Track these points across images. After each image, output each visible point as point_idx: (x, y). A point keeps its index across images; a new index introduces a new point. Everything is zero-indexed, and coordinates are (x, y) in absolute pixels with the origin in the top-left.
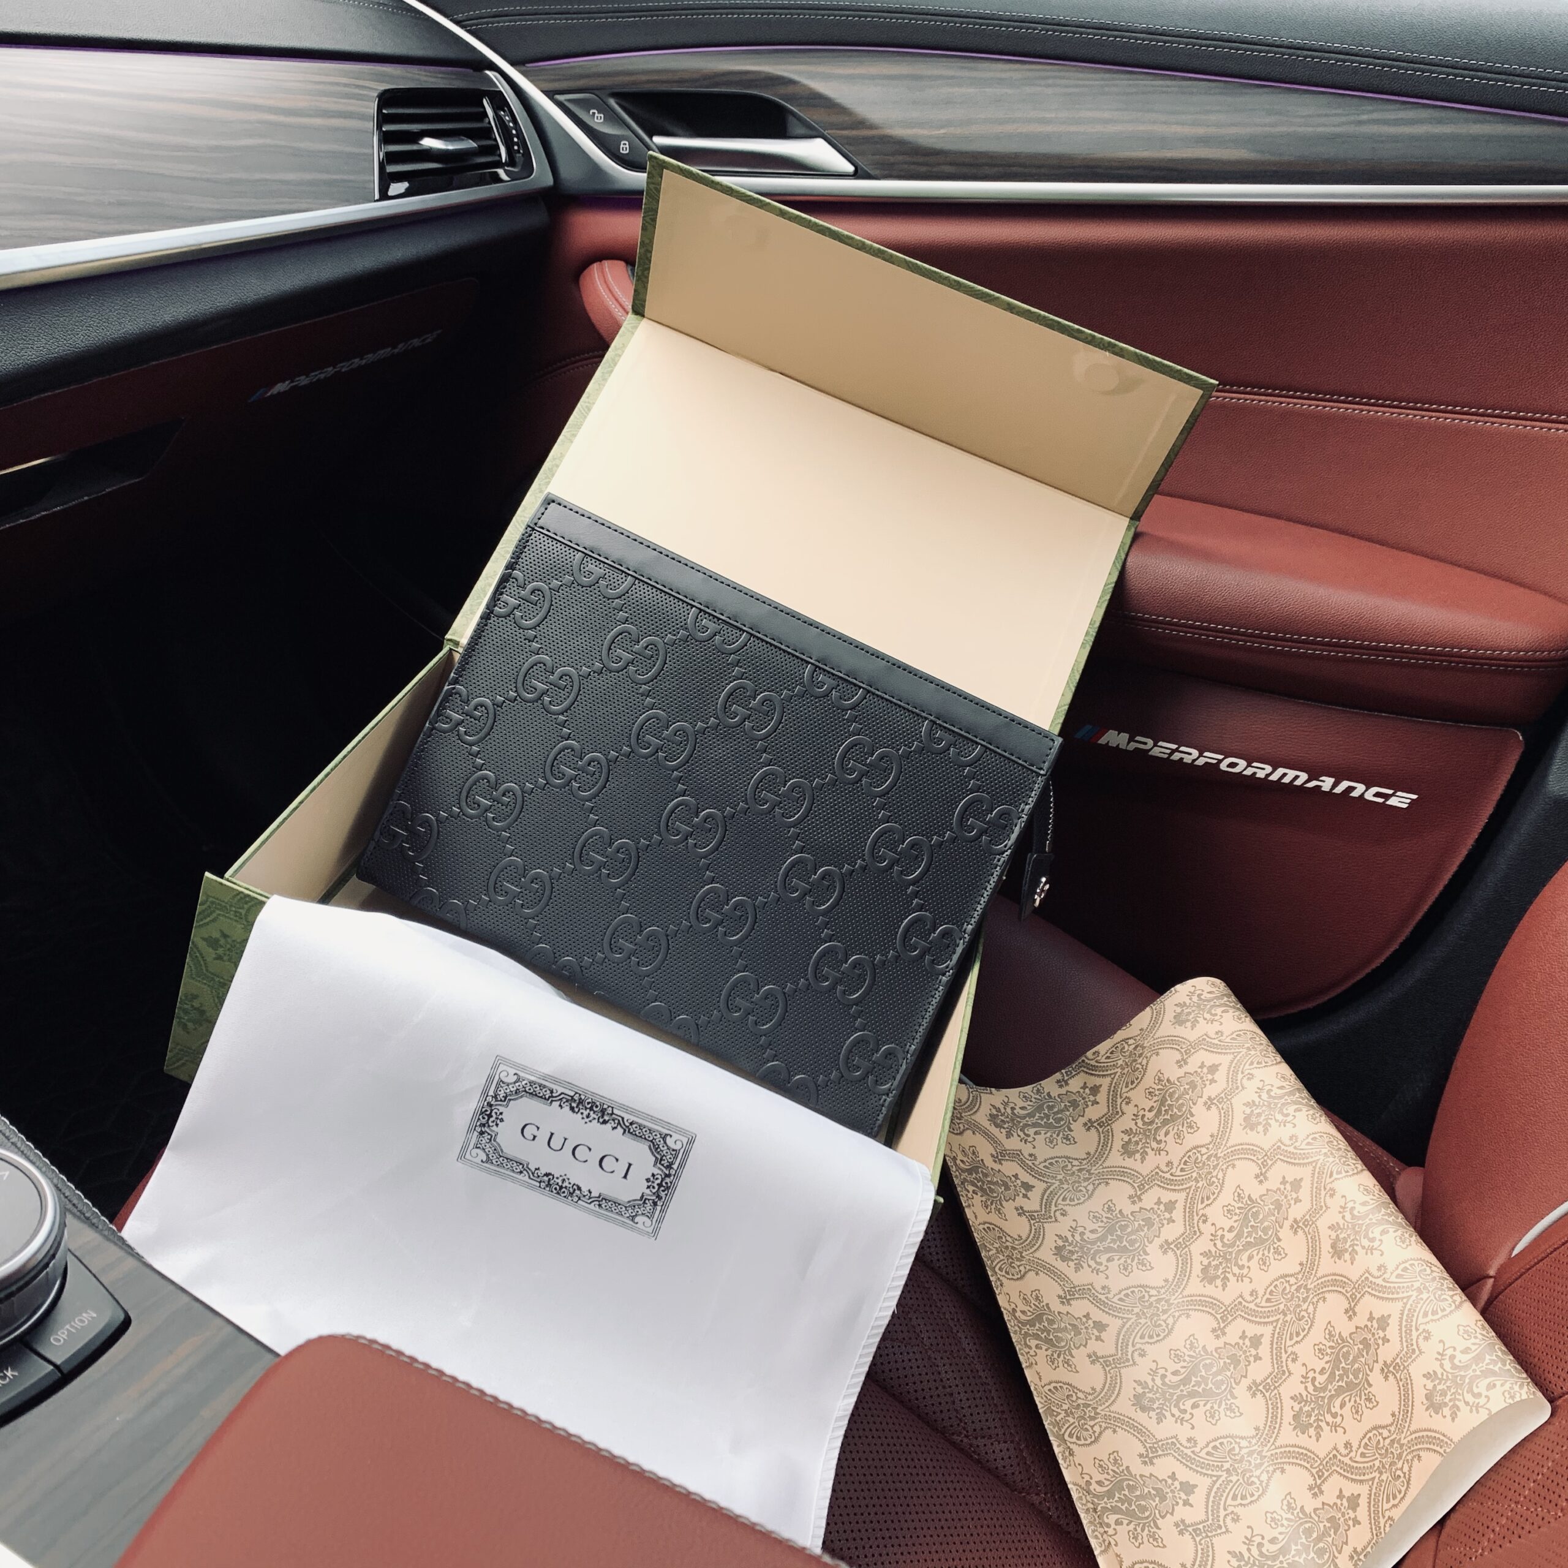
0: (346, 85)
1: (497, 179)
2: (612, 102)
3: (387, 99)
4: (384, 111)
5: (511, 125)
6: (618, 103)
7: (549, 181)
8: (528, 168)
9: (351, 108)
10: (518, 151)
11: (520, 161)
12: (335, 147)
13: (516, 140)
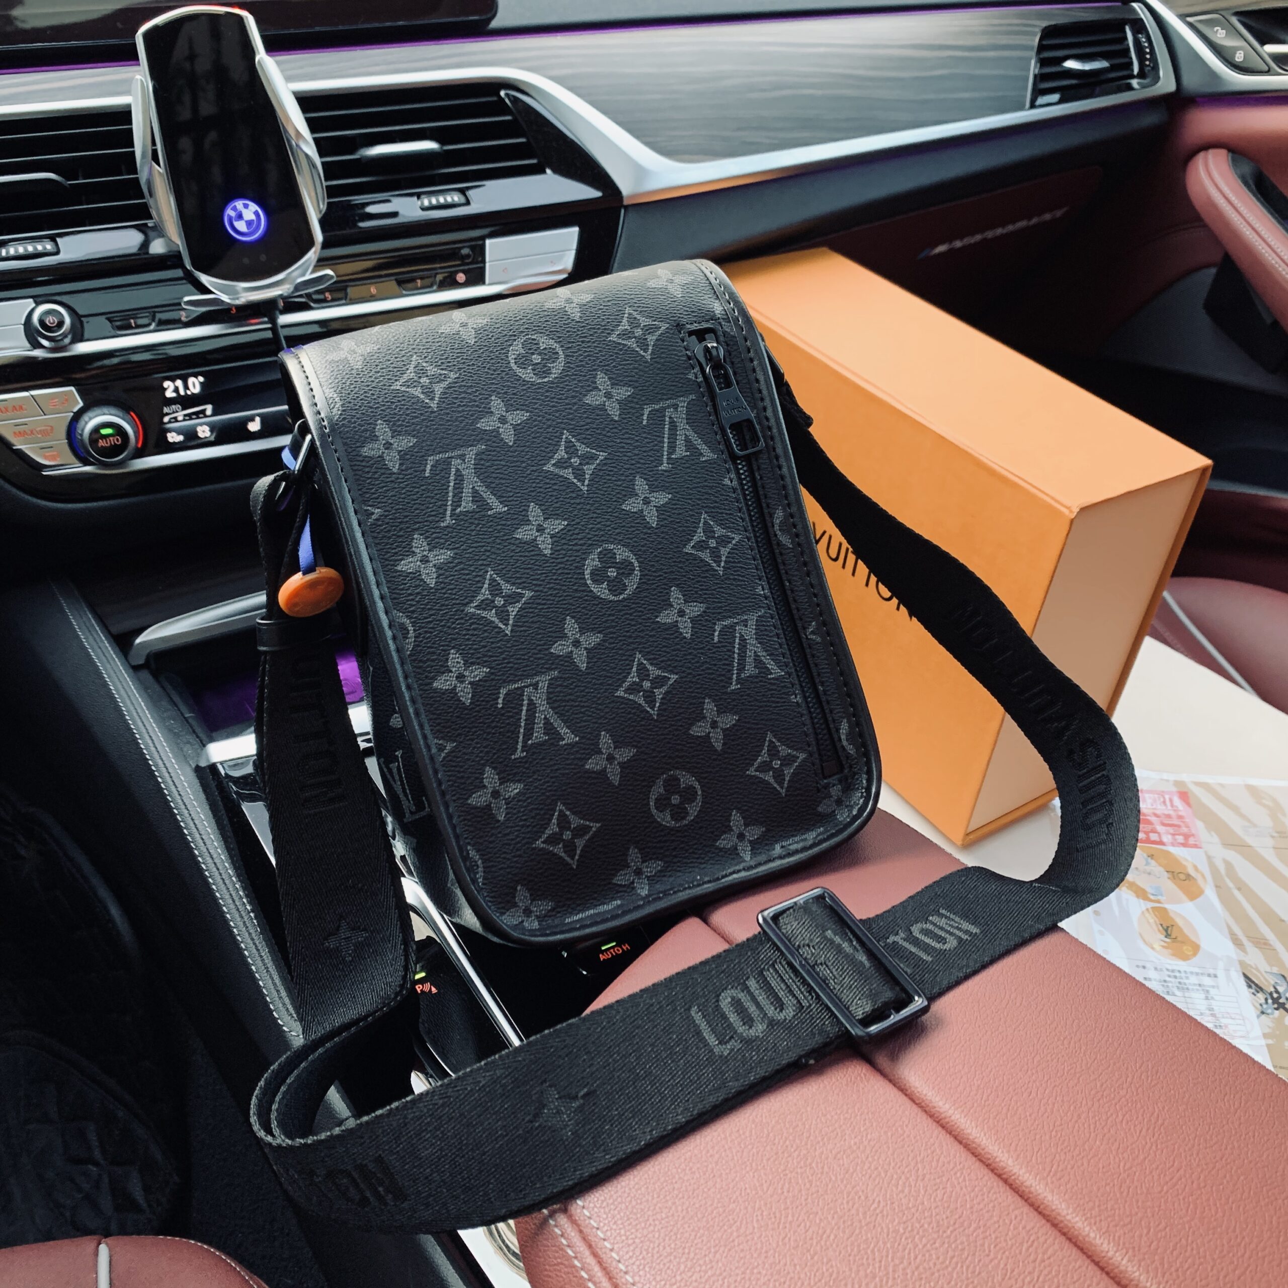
0: (1018, 25)
1: (1130, 88)
2: (1234, 20)
3: (1048, 33)
4: (1044, 43)
5: (1146, 45)
6: (1239, 21)
7: (1171, 87)
8: (1157, 79)
9: (1018, 42)
10: (1149, 66)
11: (1149, 72)
12: (1001, 72)
13: (1148, 56)
